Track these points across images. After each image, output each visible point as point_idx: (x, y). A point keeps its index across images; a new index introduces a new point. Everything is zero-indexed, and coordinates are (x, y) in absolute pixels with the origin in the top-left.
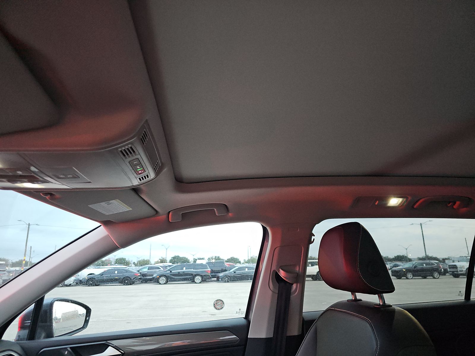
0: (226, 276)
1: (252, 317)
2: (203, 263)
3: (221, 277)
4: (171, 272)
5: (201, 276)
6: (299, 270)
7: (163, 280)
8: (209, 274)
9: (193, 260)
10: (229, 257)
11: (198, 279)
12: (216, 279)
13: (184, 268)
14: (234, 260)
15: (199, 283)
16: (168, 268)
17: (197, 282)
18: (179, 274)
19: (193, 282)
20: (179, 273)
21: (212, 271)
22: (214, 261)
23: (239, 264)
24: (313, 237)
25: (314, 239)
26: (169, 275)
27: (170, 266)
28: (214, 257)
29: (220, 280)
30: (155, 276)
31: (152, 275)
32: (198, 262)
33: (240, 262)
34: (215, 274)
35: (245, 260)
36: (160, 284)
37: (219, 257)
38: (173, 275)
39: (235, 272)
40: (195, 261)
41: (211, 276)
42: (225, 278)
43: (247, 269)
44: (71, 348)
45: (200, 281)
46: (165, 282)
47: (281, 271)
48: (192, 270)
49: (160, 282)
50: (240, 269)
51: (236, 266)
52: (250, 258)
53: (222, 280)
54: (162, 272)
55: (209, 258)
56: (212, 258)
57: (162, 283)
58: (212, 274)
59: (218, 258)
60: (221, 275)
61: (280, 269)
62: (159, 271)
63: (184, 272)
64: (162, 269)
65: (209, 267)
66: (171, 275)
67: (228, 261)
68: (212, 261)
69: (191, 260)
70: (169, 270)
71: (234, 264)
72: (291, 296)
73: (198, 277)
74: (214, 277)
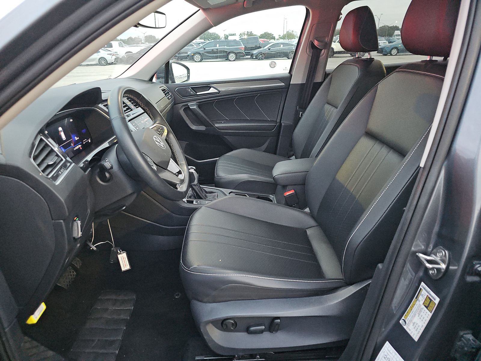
0: (261, 53)
1: (293, 73)
2: (236, 40)
3: (255, 54)
4: (204, 49)
5: (236, 54)
6: (328, 40)
7: (197, 57)
8: (243, 52)
9: (224, 36)
10: (263, 33)
11: (232, 56)
12: (250, 56)
13: (218, 45)
14: (268, 36)
15: (233, 61)
16: (201, 45)
17: (231, 60)
18: (213, 52)
19: (227, 59)
20: (213, 50)
21: (246, 49)
22: (246, 37)
23: (273, 40)
24: (341, 16)
25: (341, 17)
26: (203, 52)
27: (202, 43)
28: (246, 33)
29: (254, 57)
30: (189, 53)
31: (187, 53)
32: (230, 38)
33: (274, 37)
34: (249, 51)
35: (279, 35)
36: (196, 62)
37: (251, 32)
38: (207, 52)
39: (269, 49)
40: (226, 37)
41: (245, 54)
42: (259, 56)
43: (282, 46)
44: (191, 88)
45: (234, 59)
46: (199, 59)
47: (316, 41)
48: (226, 47)
49: (195, 60)
50: (274, 45)
51: (270, 42)
52: (285, 33)
53: (256, 58)
54: (195, 49)
55: (241, 34)
56: (244, 34)
57: (197, 61)
58: (246, 51)
59: (250, 34)
60: (255, 52)
61: (315, 40)
62: (193, 48)
63: (217, 49)
64: (195, 46)
65: (242, 44)
66: (206, 52)
67: (262, 36)
68: (243, 37)
69: (222, 36)
70: (201, 48)
71: (269, 40)
72: (320, 58)
73: (231, 54)
74: (247, 54)
